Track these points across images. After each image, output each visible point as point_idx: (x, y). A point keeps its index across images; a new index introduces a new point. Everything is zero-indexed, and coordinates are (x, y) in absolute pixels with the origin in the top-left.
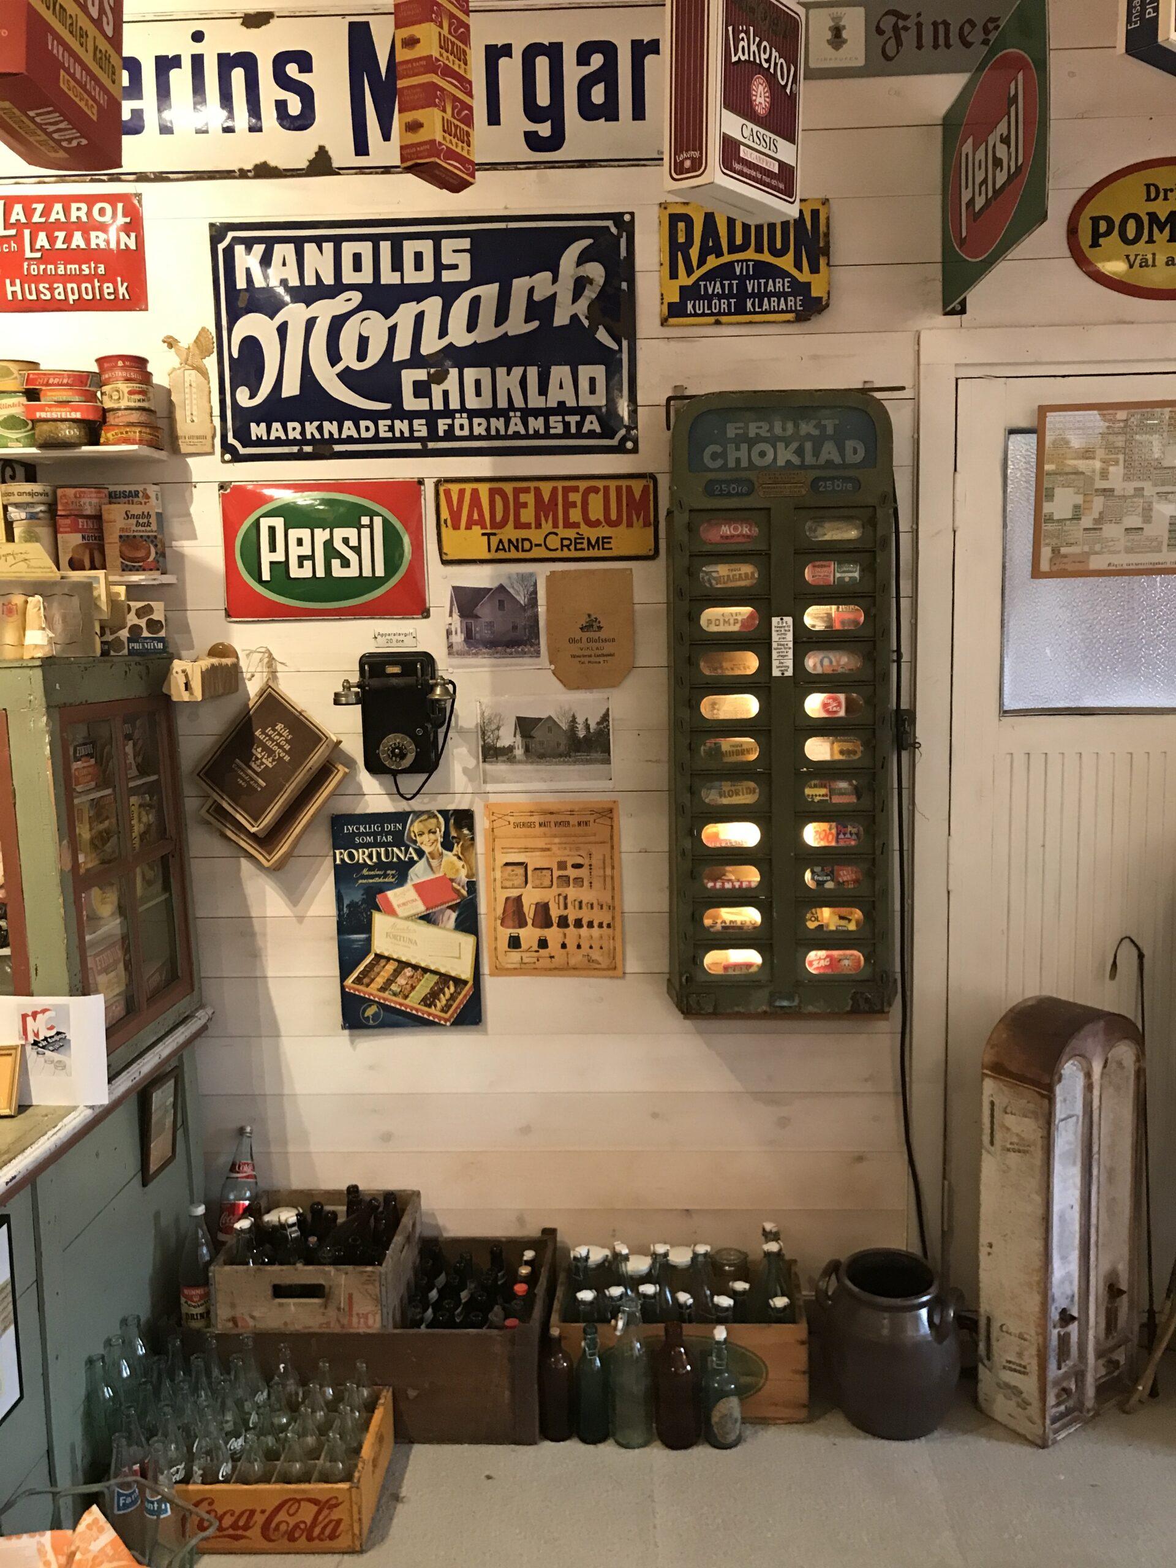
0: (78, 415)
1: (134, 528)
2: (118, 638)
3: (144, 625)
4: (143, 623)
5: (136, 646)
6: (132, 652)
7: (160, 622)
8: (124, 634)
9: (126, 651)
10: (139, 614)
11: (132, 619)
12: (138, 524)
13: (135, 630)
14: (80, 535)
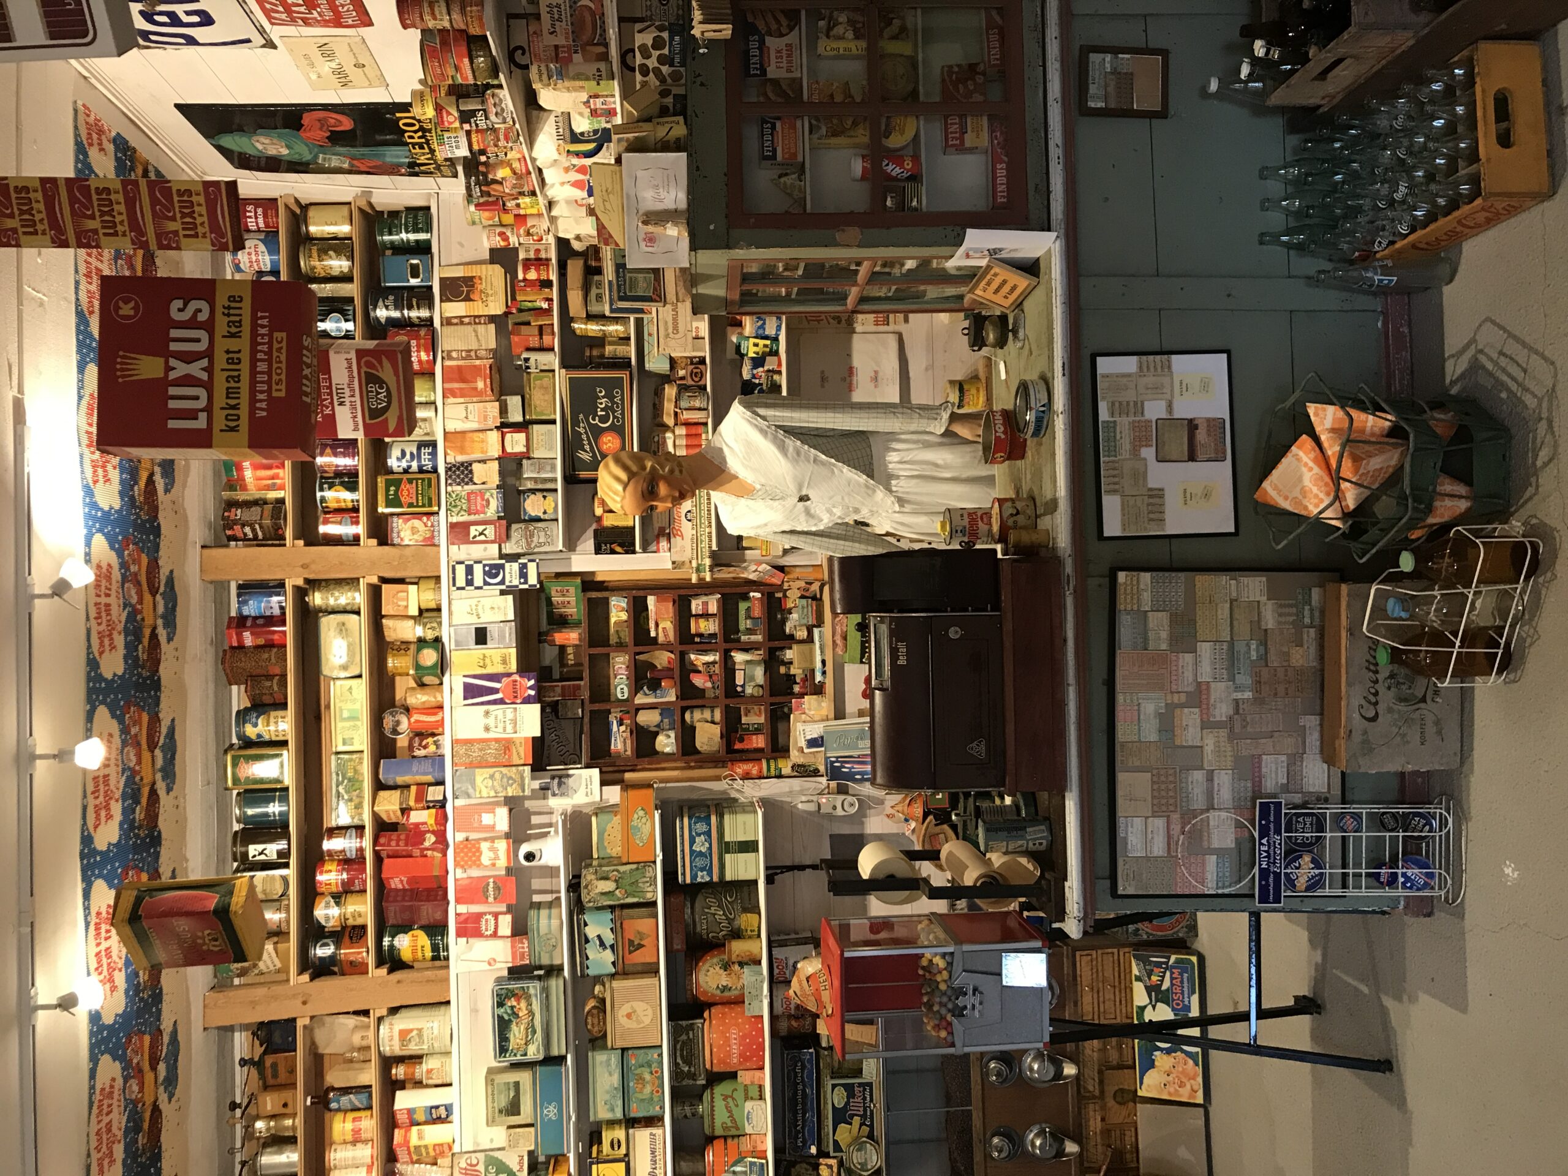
0: (466, 61)
1: (564, 23)
2: (669, 75)
3: (658, 53)
4: (656, 54)
5: (677, 60)
6: (683, 64)
7: (654, 38)
8: (665, 69)
9: (682, 69)
10: (647, 56)
11: (652, 63)
12: (560, 20)
13: (661, 60)
14: (574, 56)
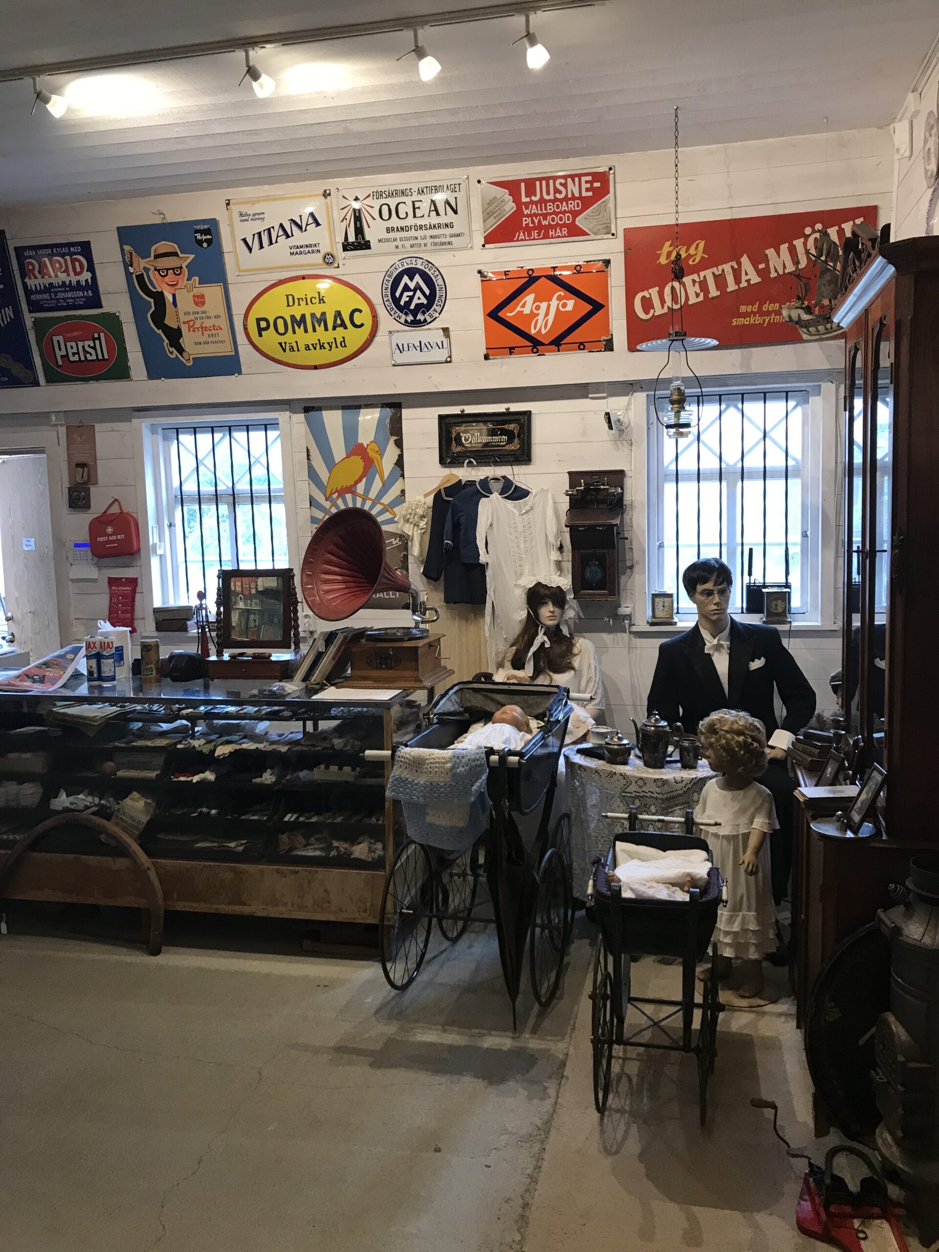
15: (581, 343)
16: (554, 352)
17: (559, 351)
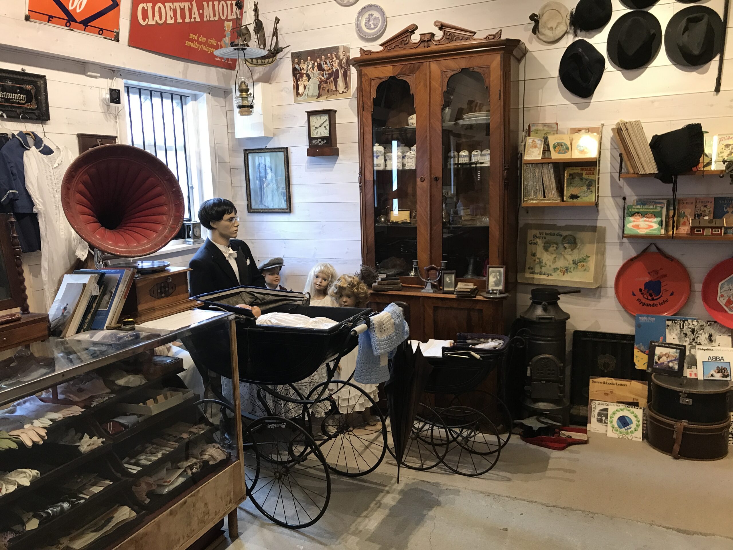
15: (101, 29)
16: (81, 30)
17: (84, 31)
